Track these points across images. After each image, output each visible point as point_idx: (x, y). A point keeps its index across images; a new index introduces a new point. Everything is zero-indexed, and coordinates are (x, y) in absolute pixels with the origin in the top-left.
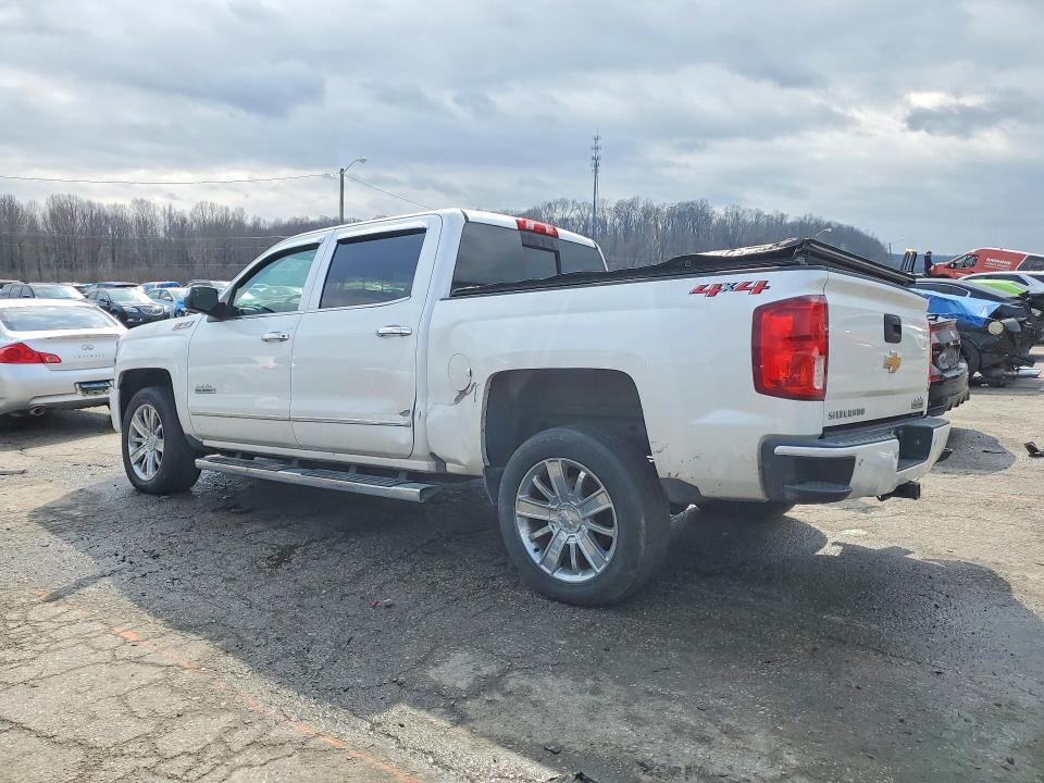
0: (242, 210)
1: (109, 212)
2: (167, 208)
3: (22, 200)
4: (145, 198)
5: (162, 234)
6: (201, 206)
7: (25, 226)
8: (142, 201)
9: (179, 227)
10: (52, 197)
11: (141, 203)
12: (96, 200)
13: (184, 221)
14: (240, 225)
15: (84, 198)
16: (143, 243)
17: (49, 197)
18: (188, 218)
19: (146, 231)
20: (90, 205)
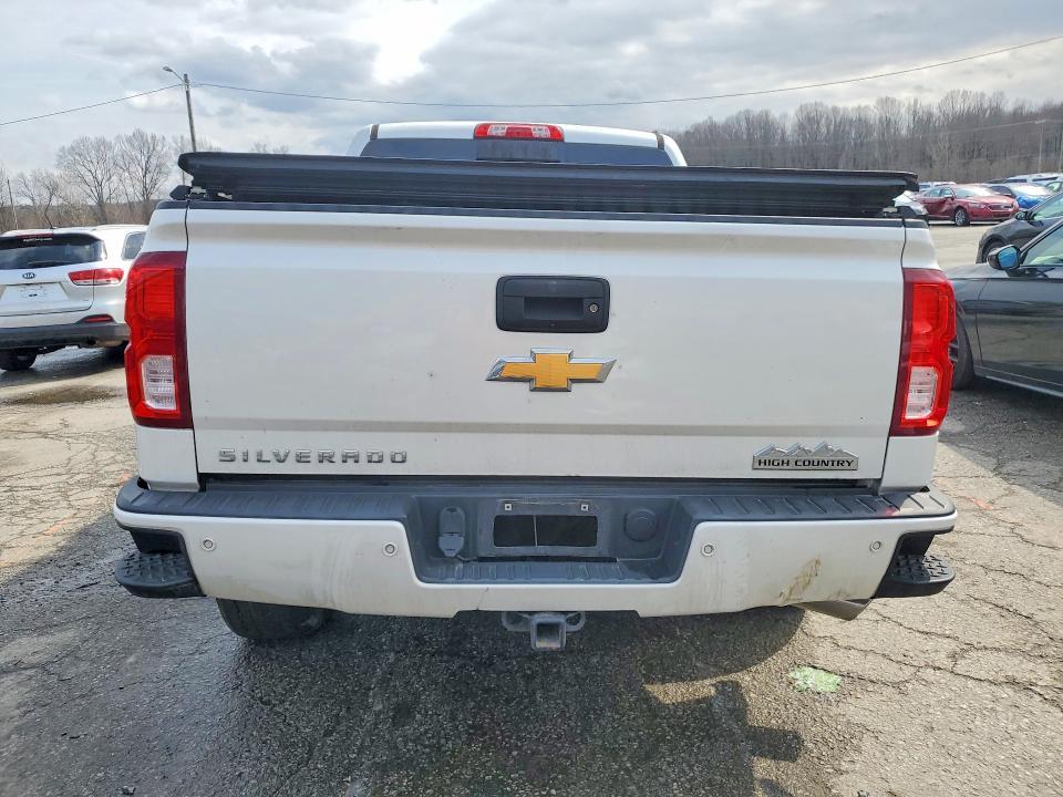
0: (1002, 94)
1: (854, 116)
2: (912, 102)
3: (775, 114)
4: (890, 96)
5: (904, 132)
6: (951, 96)
7: (778, 137)
8: (887, 99)
9: (923, 123)
10: (801, 107)
11: (886, 102)
12: (840, 105)
13: (930, 115)
14: (996, 112)
15: (829, 104)
16: (883, 144)
17: (798, 107)
18: (935, 111)
19: (888, 132)
20: (835, 110)
